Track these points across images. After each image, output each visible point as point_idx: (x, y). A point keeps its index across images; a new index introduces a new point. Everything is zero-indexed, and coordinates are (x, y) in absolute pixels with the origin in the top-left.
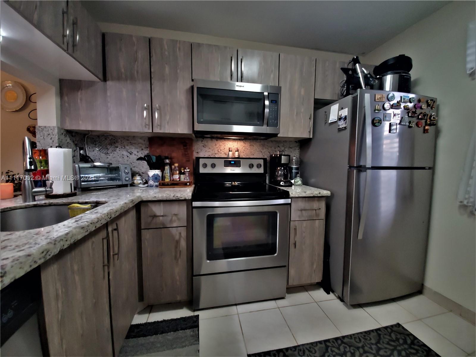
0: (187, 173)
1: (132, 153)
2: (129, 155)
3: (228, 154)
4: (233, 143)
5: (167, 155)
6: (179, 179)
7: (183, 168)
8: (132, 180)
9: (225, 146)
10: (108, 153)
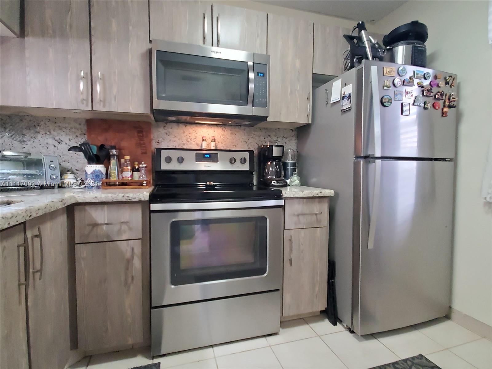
0: (143, 169)
1: (62, 141)
2: (56, 144)
3: (202, 145)
4: (208, 130)
5: (113, 144)
6: (131, 178)
7: (137, 163)
8: (61, 179)
9: (197, 134)
10: (24, 141)
